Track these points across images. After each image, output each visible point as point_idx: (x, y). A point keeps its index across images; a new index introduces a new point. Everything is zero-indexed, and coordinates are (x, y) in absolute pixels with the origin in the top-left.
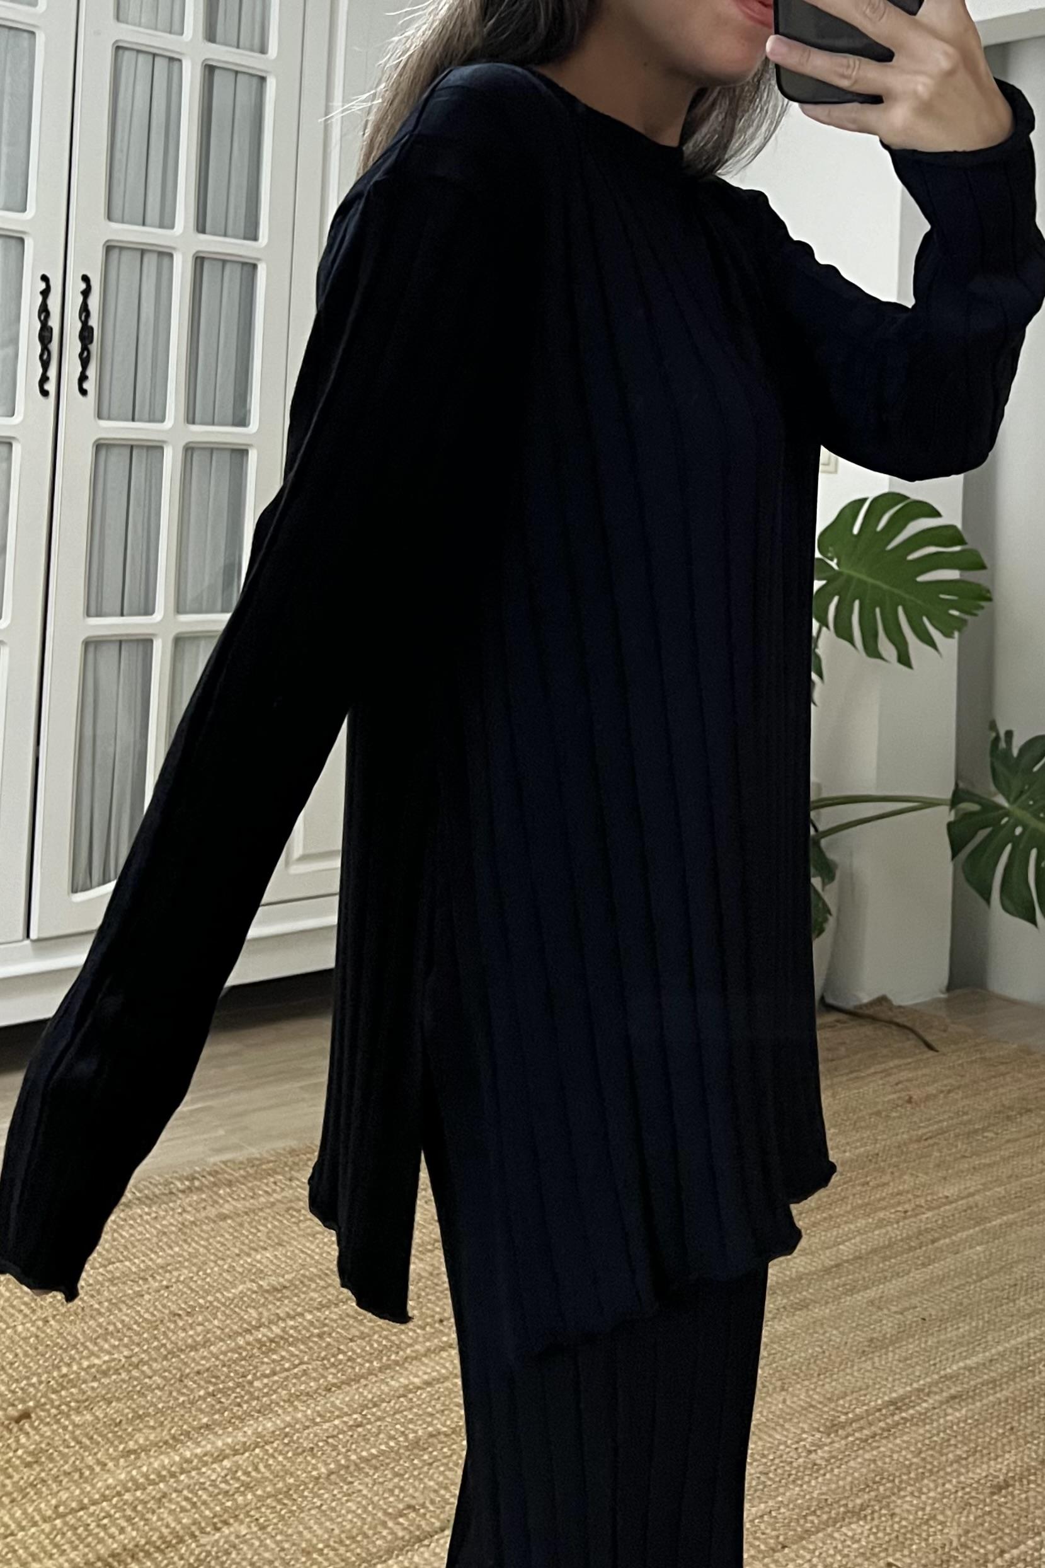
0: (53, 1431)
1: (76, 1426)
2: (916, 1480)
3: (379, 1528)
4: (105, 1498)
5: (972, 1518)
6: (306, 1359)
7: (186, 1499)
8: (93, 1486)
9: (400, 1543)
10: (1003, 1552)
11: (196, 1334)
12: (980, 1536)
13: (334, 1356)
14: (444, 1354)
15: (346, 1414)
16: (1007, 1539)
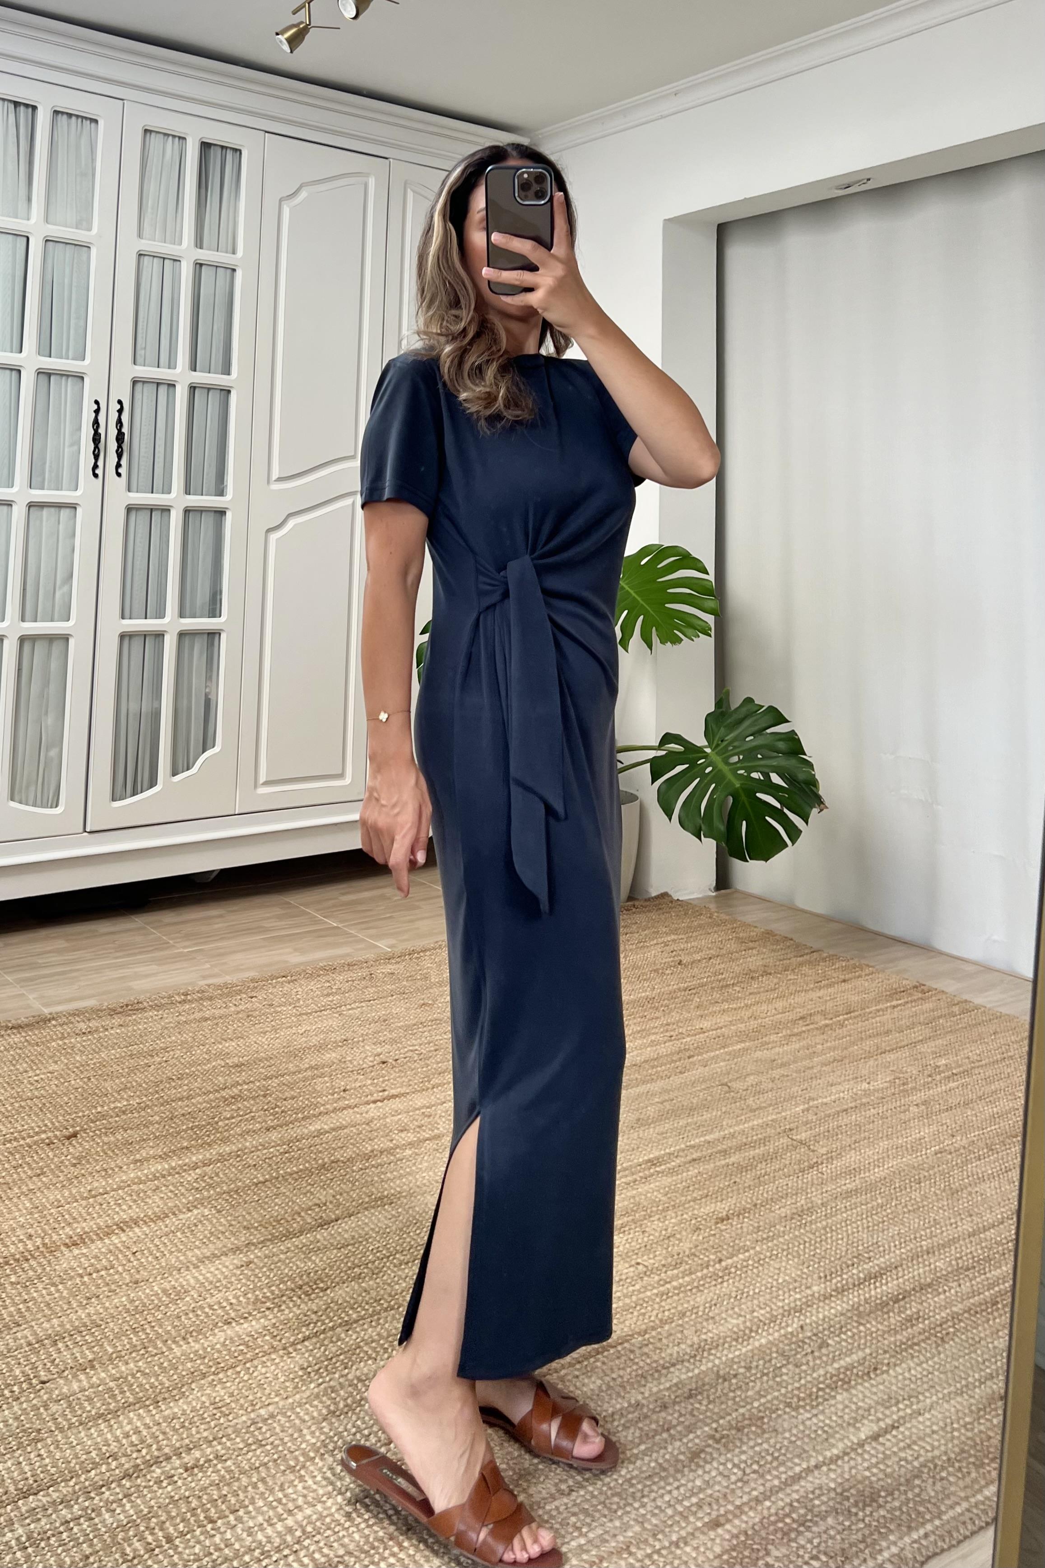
0: (92, 1147)
1: (103, 1142)
2: (663, 1210)
3: (296, 1217)
4: (120, 1188)
5: (701, 1238)
6: (254, 1110)
7: (171, 1191)
8: (114, 1180)
9: (309, 1226)
10: (720, 1261)
11: (183, 1091)
12: (706, 1249)
13: (272, 1109)
14: (345, 1112)
15: (278, 1145)
16: (724, 1253)
